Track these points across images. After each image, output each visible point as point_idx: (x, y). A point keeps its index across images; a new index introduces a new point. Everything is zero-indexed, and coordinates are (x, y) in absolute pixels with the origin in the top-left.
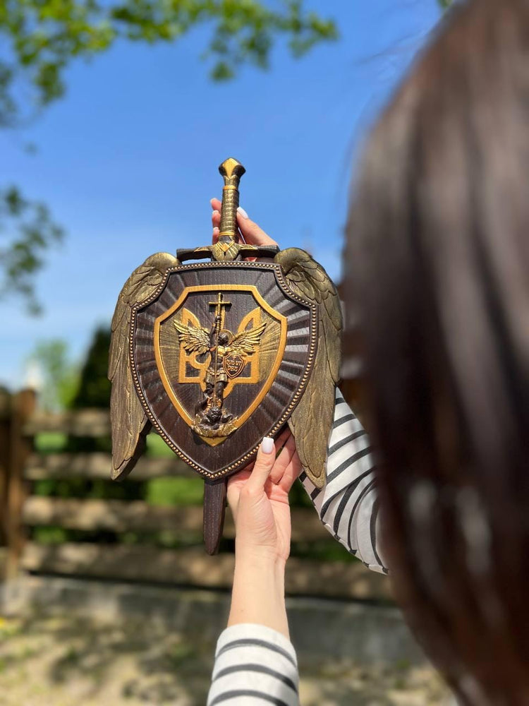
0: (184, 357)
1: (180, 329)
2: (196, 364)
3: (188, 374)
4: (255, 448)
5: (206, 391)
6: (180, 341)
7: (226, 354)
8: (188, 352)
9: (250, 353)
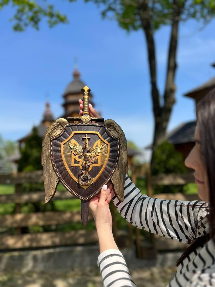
0: (73, 157)
1: (71, 147)
2: (78, 159)
3: (75, 163)
4: (100, 189)
5: (82, 169)
6: (72, 151)
7: (90, 156)
8: (75, 155)
9: (98, 156)
